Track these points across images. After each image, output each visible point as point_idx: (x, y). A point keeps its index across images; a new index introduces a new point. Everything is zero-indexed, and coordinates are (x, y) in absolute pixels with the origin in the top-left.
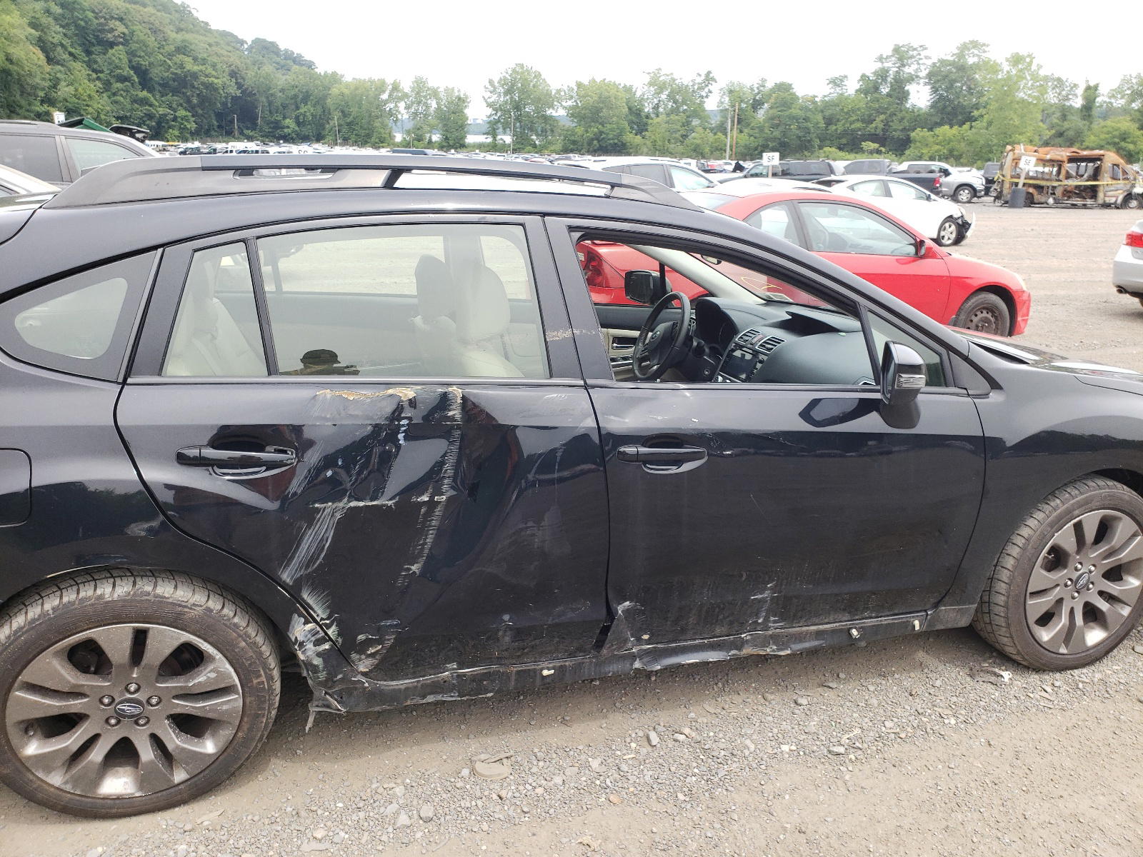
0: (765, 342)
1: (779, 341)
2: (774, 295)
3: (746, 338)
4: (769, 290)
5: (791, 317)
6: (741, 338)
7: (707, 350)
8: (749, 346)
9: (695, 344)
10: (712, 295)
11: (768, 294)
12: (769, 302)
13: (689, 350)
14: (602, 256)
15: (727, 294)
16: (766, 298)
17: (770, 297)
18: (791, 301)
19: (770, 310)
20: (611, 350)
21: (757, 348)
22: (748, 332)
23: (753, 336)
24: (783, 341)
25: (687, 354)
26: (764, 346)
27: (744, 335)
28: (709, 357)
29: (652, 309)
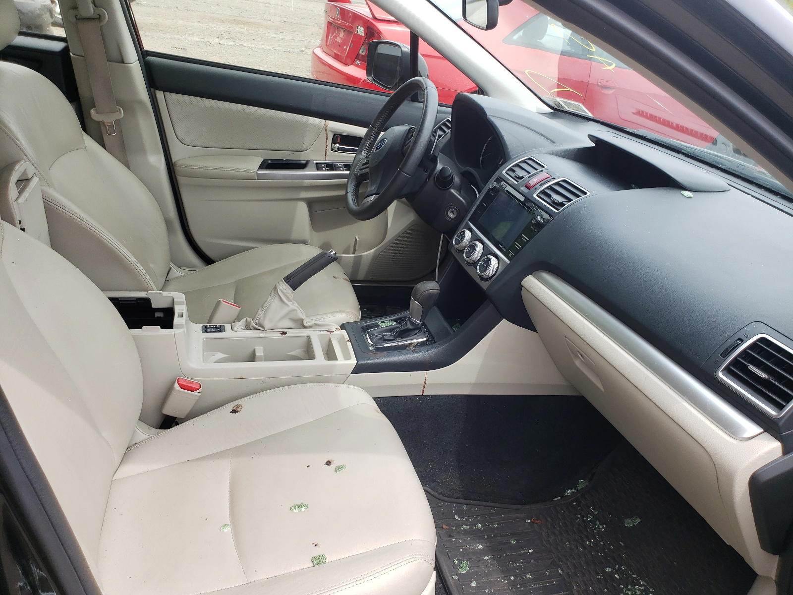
0: (550, 188)
1: (578, 192)
2: (565, 103)
3: (520, 173)
4: (560, 94)
5: (594, 145)
6: (511, 170)
7: (457, 180)
8: (523, 189)
9: (439, 167)
10: (481, 91)
11: (559, 100)
12: (557, 112)
13: (429, 177)
14: (381, 33)
15: (503, 92)
16: (555, 107)
17: (559, 104)
18: (590, 115)
19: (558, 126)
20: (329, 152)
21: (535, 196)
22: (524, 161)
23: (533, 171)
24: (585, 193)
25: (426, 182)
26: (549, 196)
27: (517, 165)
28: (459, 190)
29: (387, 99)
